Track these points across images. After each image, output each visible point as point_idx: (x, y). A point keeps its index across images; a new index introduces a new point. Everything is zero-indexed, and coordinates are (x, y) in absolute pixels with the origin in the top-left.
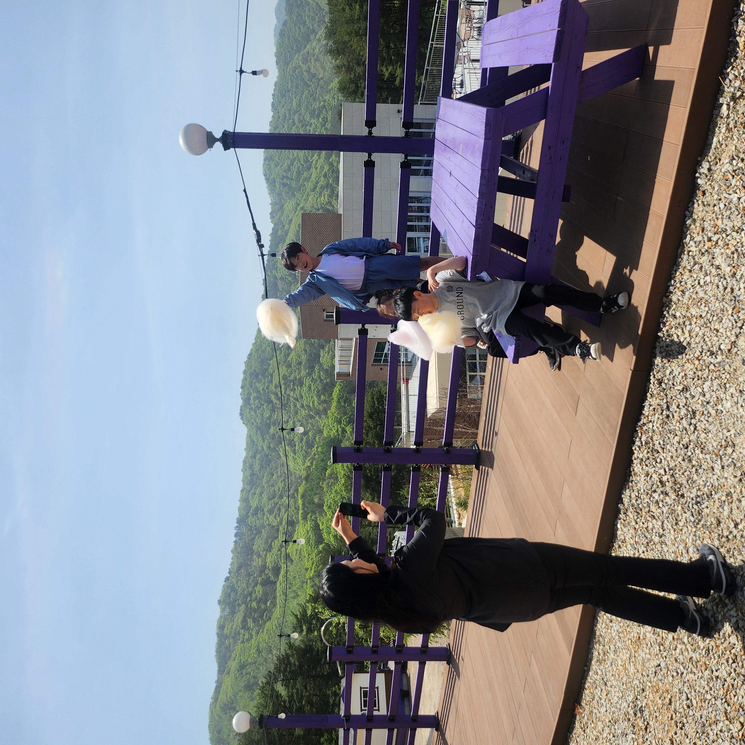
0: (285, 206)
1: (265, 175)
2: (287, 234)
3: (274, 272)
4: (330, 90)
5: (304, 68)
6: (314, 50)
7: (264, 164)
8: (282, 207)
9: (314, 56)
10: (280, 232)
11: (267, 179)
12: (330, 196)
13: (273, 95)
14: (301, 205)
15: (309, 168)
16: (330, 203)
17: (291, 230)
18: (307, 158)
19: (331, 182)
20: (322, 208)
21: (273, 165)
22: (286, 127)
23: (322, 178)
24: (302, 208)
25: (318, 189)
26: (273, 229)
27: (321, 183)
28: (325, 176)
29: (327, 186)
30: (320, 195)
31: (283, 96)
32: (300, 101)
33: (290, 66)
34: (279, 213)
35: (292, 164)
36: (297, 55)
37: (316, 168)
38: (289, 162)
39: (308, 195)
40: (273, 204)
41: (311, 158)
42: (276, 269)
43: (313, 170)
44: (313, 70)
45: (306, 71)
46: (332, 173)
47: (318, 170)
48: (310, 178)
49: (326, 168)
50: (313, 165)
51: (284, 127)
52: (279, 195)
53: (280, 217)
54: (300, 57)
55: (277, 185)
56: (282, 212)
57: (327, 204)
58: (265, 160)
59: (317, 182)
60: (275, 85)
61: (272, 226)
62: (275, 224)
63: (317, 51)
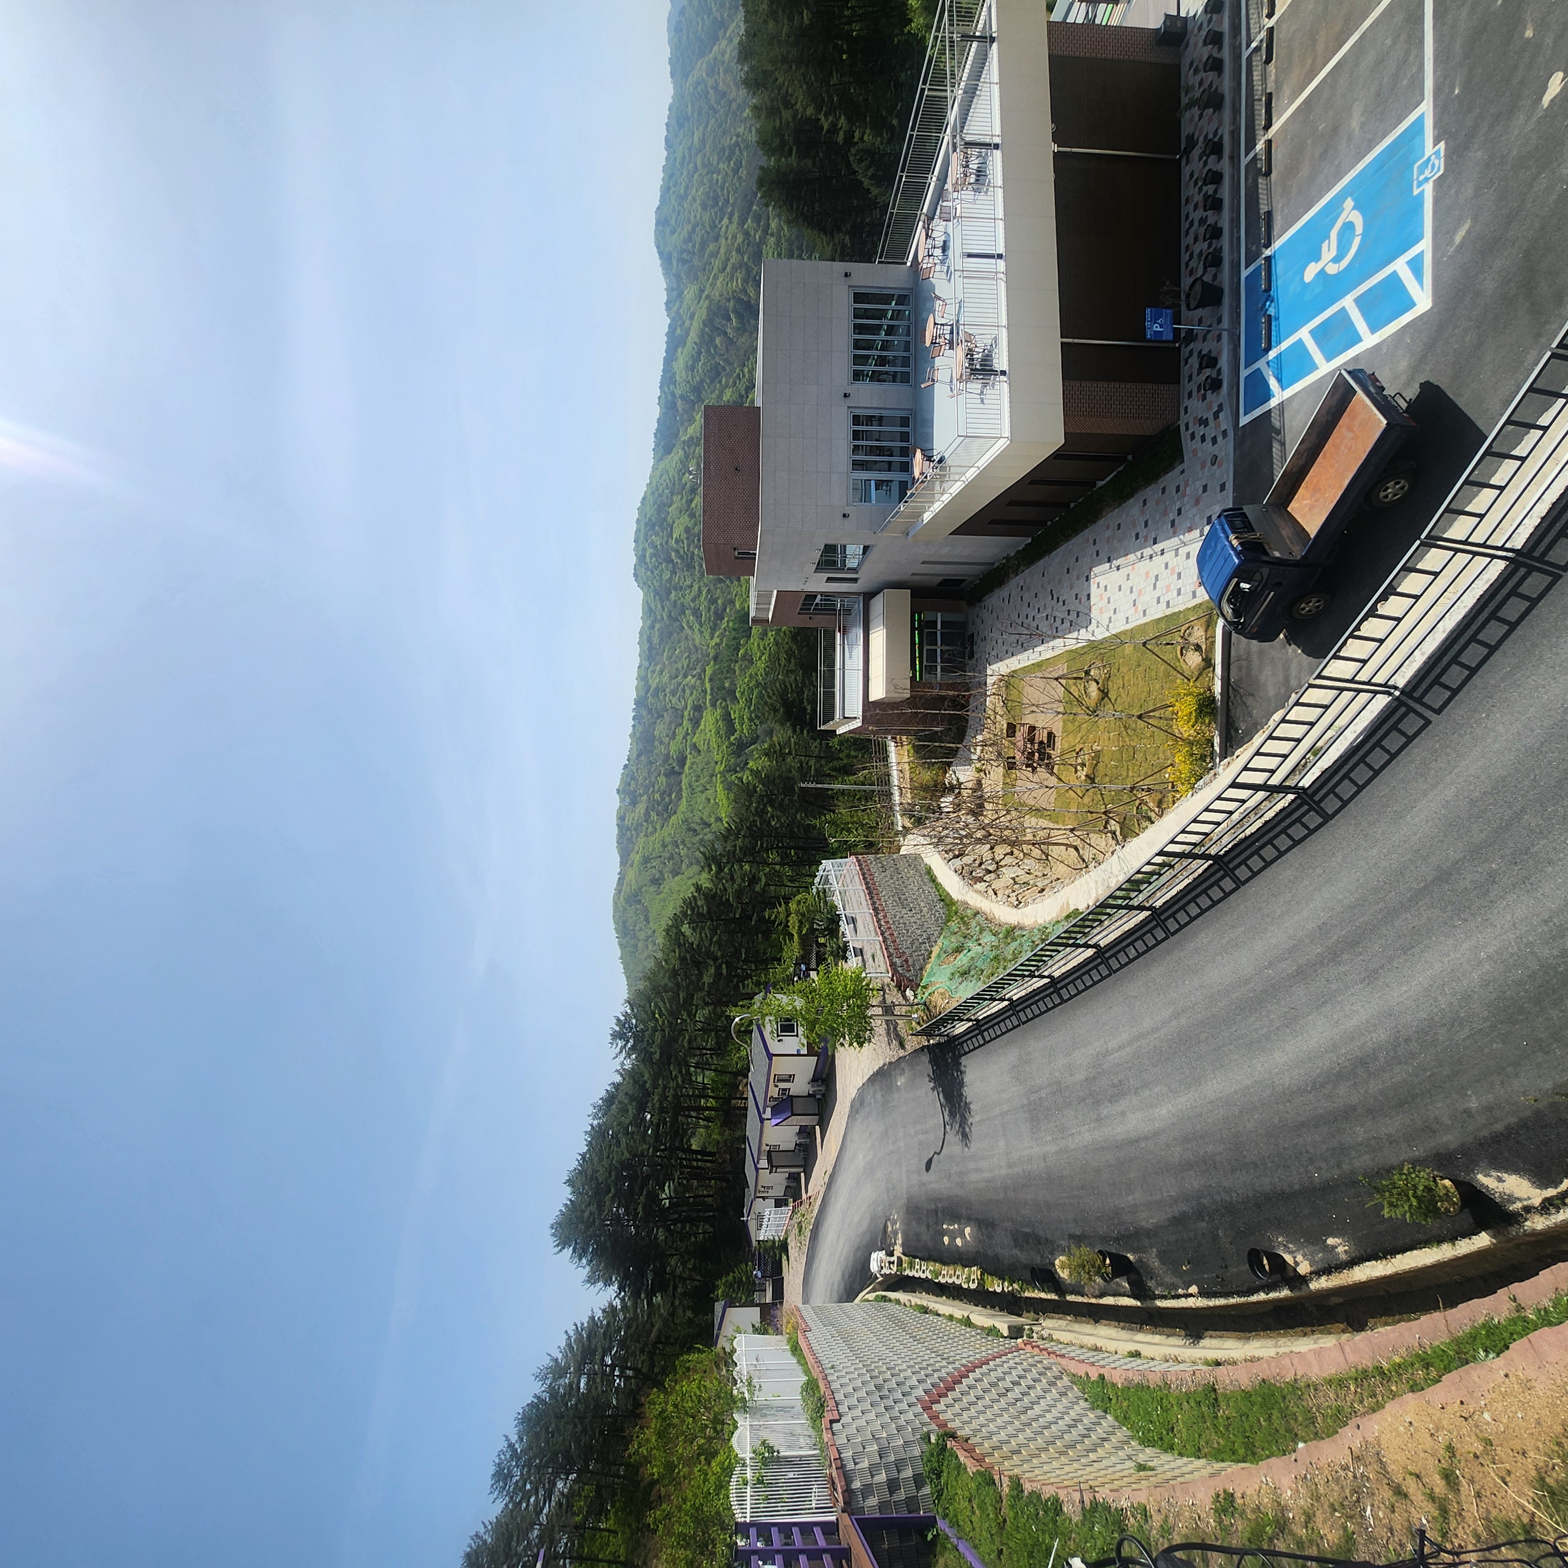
0: (686, 292)
1: (658, 247)
2: (687, 335)
3: (672, 387)
4: (746, 119)
5: (710, 82)
6: (723, 56)
7: (656, 230)
8: (680, 295)
9: (723, 63)
10: (678, 331)
11: (661, 254)
12: (745, 281)
13: (667, 124)
14: (706, 293)
15: (716, 239)
16: (744, 291)
17: (693, 328)
18: (714, 222)
19: (746, 260)
20: (734, 297)
21: (668, 231)
22: (685, 174)
23: (734, 253)
24: (708, 297)
25: (728, 269)
26: (670, 326)
27: (733, 260)
28: (738, 250)
29: (741, 266)
30: (732, 279)
31: (681, 126)
32: (704, 135)
33: (690, 79)
34: (678, 304)
35: (694, 230)
36: (700, 62)
37: (727, 239)
38: (689, 227)
39: (716, 278)
40: (669, 290)
41: (720, 222)
42: (675, 385)
43: (722, 241)
44: (721, 86)
45: (712, 88)
46: (748, 246)
47: (729, 241)
48: (718, 253)
49: (740, 238)
50: (722, 233)
51: (682, 174)
52: (678, 276)
53: (678, 309)
54: (704, 65)
55: (674, 262)
56: (682, 302)
57: (740, 292)
58: (657, 224)
59: (728, 260)
60: (669, 110)
61: (669, 321)
62: (673, 319)
63: (727, 56)
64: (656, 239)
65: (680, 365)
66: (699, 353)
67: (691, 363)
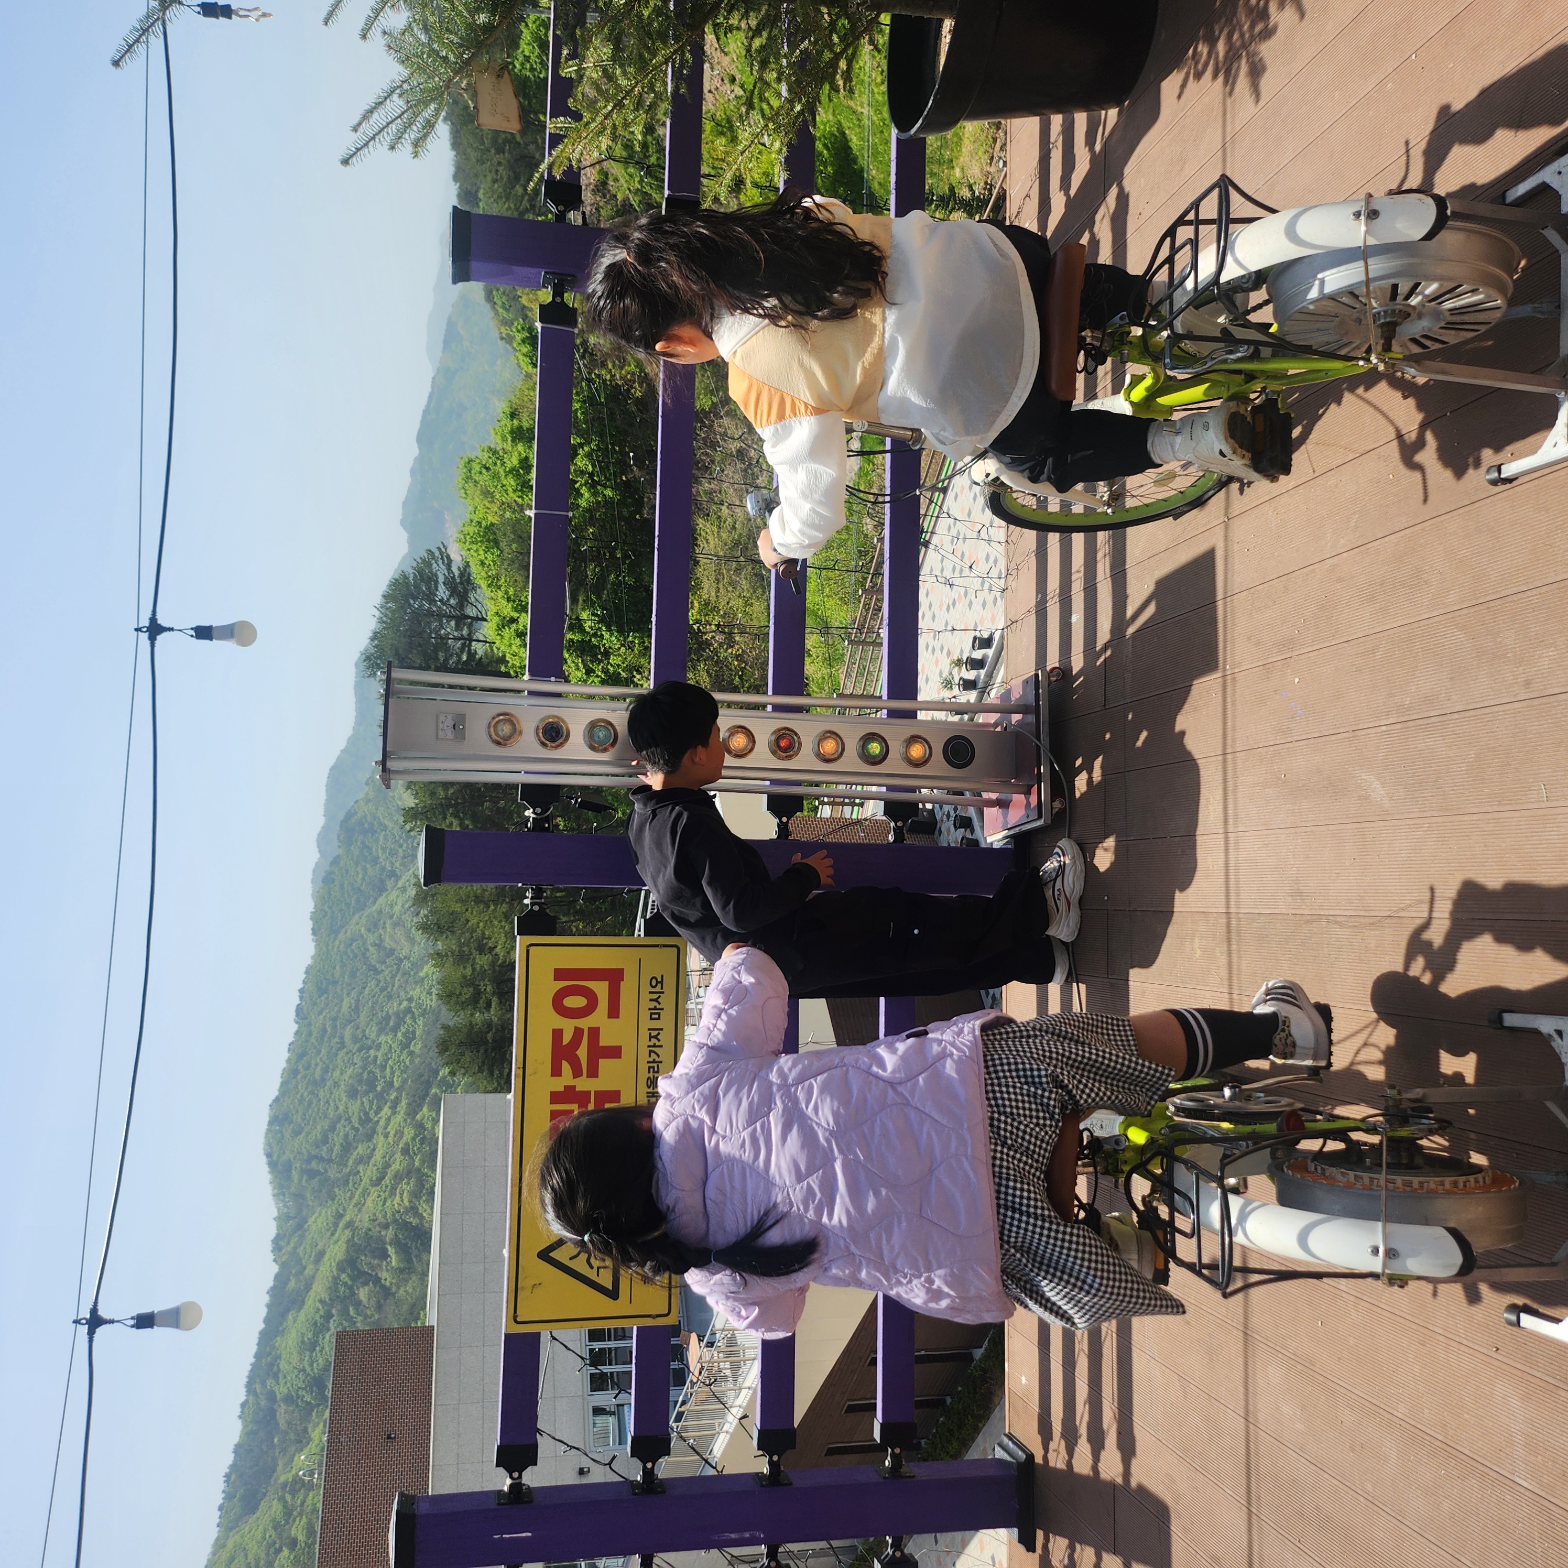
0: (311, 1221)
1: (269, 1155)
2: (308, 1287)
3: (270, 1383)
4: (423, 979)
5: (371, 938)
6: (392, 906)
7: (269, 1131)
8: (301, 1226)
9: (391, 917)
10: (292, 1284)
11: (272, 1165)
12: (416, 1195)
13: (301, 991)
14: (347, 1218)
15: (369, 1137)
16: (413, 1210)
17: (319, 1275)
18: (366, 1114)
19: (417, 1164)
20: (395, 1221)
21: (288, 1133)
22: (324, 1051)
23: (398, 1156)
24: (350, 1224)
25: (387, 1180)
26: (277, 1277)
27: (396, 1167)
28: (405, 1151)
29: (409, 1172)
30: (393, 1193)
31: (322, 991)
32: (358, 1001)
33: (341, 936)
34: (295, 1239)
35: (333, 1128)
36: (357, 916)
37: (386, 1136)
38: (326, 1124)
39: (365, 1193)
40: (282, 1220)
41: (377, 1113)
42: (276, 1376)
43: (379, 1140)
44: (388, 943)
45: (374, 945)
46: (422, 1144)
47: (390, 1140)
48: (370, 1157)
49: (409, 1133)
50: (379, 1129)
51: (319, 1052)
52: (299, 1197)
53: (295, 1248)
54: (364, 920)
55: (295, 1175)
56: (302, 1237)
57: (407, 1211)
58: (271, 1123)
59: (387, 1166)
60: (307, 972)
61: (275, 1268)
62: (283, 1266)
63: (397, 909)
64: (268, 1144)
65: (289, 1342)
66: (328, 1316)
67: (310, 1335)
